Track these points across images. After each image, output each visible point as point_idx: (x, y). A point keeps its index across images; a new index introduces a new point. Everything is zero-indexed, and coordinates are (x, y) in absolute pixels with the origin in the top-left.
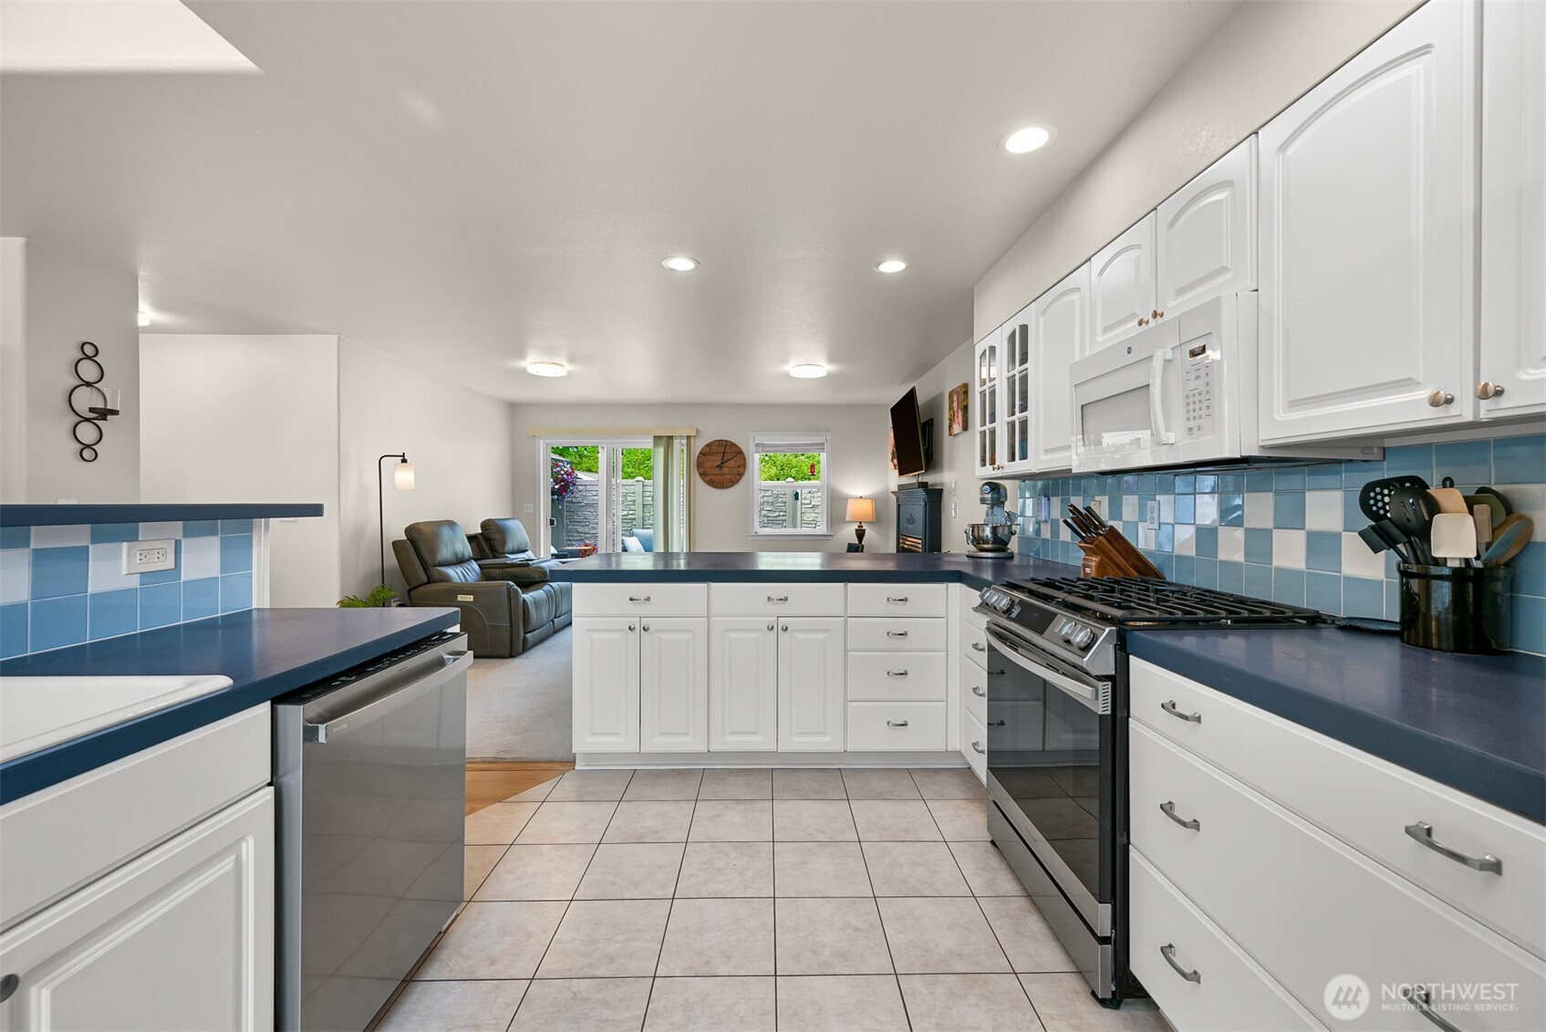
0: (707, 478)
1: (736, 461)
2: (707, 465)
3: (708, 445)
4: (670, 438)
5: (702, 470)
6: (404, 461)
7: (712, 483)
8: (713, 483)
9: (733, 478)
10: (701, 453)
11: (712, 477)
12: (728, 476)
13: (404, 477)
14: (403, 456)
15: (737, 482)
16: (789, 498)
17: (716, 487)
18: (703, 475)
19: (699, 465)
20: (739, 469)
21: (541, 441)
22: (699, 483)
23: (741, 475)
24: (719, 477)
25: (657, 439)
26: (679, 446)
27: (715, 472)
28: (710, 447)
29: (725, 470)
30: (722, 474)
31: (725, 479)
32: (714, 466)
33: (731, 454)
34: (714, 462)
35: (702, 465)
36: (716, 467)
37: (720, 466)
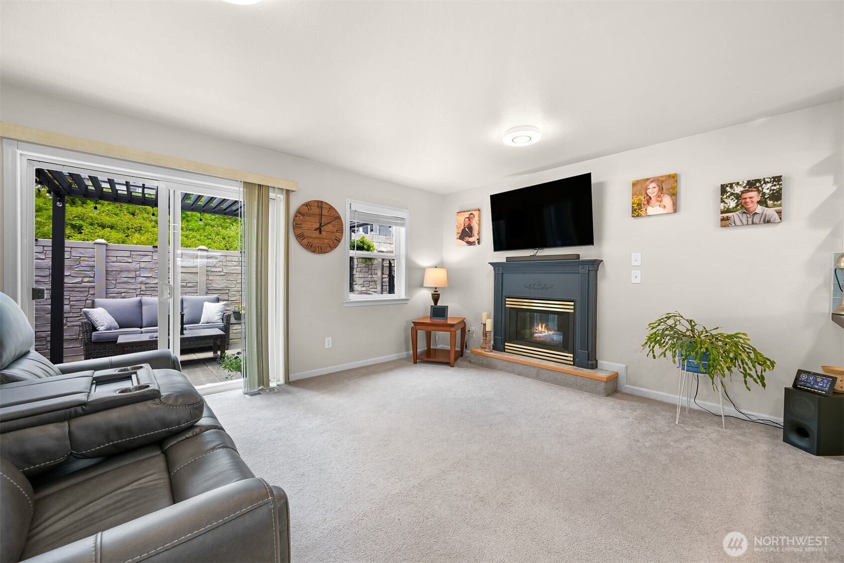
0: (305, 241)
1: (334, 226)
2: (305, 227)
3: (307, 205)
5: (299, 231)
7: (309, 247)
8: (312, 248)
9: (330, 243)
10: (299, 213)
11: (310, 240)
12: (325, 241)
15: (335, 247)
17: (314, 252)
18: (300, 237)
19: (296, 226)
20: (337, 234)
22: (297, 248)
23: (339, 241)
24: (316, 241)
26: (275, 201)
27: (314, 236)
28: (309, 207)
29: (324, 233)
30: (319, 238)
31: (323, 244)
32: (314, 229)
33: (329, 218)
34: (313, 225)
35: (299, 226)
36: (316, 230)
37: (320, 230)
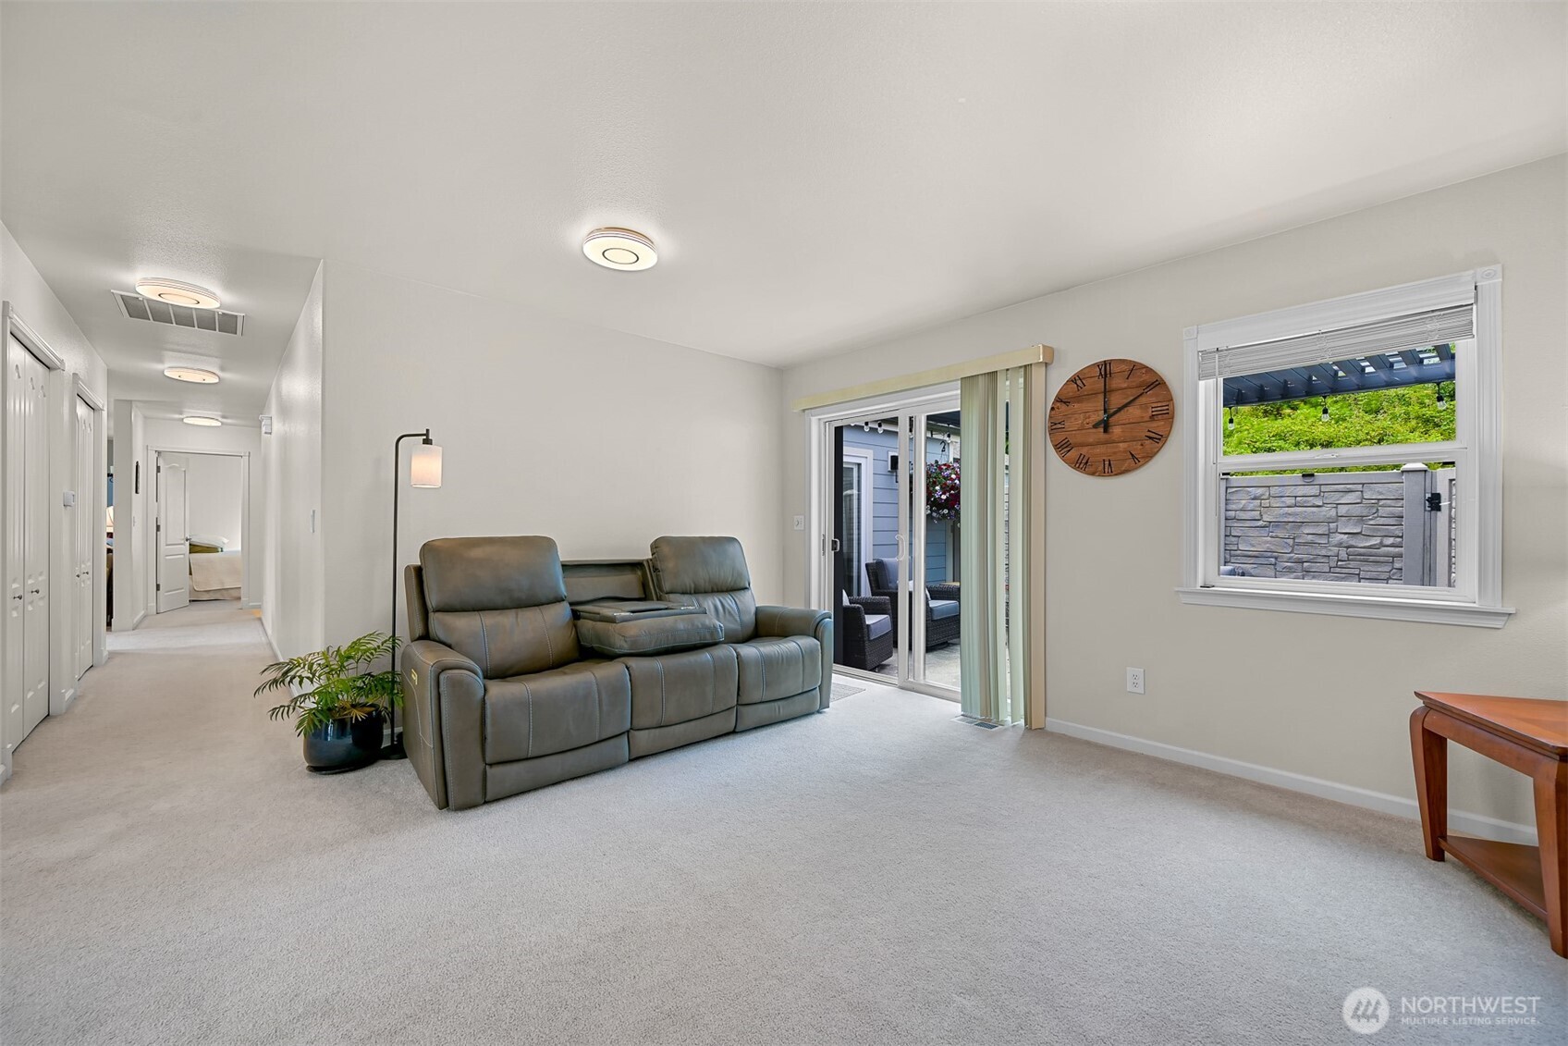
0: (1074, 454)
1: (1144, 407)
2: (1073, 424)
3: (1073, 380)
4: (993, 375)
5: (1060, 437)
6: (427, 441)
7: (1082, 465)
8: (1090, 466)
9: (1136, 448)
10: (1059, 400)
11: (1084, 451)
12: (1122, 445)
13: (425, 467)
14: (427, 434)
15: (1149, 456)
16: (1414, 509)
17: (1096, 474)
18: (1062, 447)
19: (1054, 426)
20: (1154, 424)
21: (814, 420)
22: (1058, 466)
23: (1159, 439)
24: (1098, 450)
25: (968, 382)
26: (1010, 391)
27: (1091, 440)
28: (1079, 382)
29: (1116, 431)
30: (1106, 443)
31: (1115, 453)
32: (1090, 425)
33: (1129, 391)
34: (1089, 417)
35: (1059, 426)
36: (1095, 426)
37: (1106, 426)
